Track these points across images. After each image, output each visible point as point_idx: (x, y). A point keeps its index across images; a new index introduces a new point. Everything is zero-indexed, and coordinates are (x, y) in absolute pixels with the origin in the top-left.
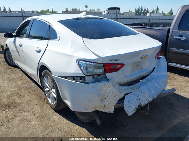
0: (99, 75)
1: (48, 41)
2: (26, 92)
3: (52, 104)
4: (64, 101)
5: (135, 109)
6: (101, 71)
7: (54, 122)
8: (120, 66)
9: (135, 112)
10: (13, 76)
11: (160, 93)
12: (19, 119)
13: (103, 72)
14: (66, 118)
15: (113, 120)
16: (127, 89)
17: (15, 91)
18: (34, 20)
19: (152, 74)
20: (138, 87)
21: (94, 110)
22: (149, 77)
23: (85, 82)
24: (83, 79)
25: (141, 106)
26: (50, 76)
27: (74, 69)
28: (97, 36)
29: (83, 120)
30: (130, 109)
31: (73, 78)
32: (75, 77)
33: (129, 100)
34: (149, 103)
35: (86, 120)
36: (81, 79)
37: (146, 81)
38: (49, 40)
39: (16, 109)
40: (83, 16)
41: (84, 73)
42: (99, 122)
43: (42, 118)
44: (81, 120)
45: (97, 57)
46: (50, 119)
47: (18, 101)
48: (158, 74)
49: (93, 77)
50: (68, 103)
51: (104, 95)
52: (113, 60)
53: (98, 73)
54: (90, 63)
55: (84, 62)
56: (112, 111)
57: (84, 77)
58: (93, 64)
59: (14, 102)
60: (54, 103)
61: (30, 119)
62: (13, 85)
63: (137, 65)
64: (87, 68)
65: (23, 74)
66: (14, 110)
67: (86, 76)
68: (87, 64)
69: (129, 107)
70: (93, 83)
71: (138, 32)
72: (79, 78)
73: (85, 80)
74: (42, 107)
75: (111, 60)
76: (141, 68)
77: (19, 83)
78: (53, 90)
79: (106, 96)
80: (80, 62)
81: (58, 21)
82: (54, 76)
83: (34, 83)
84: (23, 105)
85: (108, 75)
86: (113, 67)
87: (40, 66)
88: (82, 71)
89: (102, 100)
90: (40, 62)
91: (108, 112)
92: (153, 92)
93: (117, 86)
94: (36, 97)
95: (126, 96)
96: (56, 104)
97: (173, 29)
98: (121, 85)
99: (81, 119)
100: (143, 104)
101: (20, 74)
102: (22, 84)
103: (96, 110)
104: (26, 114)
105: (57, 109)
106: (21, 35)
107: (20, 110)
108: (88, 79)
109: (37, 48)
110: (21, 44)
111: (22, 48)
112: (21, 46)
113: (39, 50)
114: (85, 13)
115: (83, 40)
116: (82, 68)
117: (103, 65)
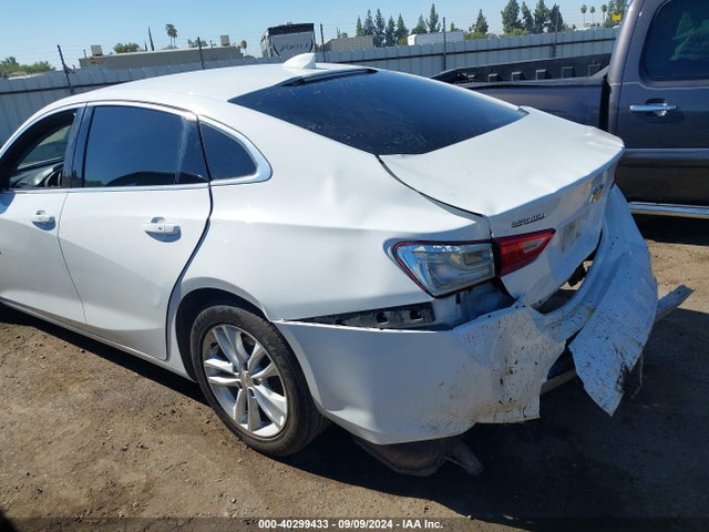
0: (470, 289)
1: (210, 186)
5: (620, 387)
6: (485, 270)
8: (543, 239)
9: (622, 395)
13: (490, 273)
16: (563, 321)
18: (95, 107)
20: (589, 304)
23: (434, 323)
24: (424, 312)
25: (628, 372)
27: (380, 281)
28: (418, 139)
29: (416, 470)
30: (605, 392)
31: (377, 315)
32: (387, 314)
33: (589, 359)
35: (427, 467)
36: (414, 315)
38: (212, 183)
40: (306, 67)
41: (427, 292)
44: (402, 471)
45: (464, 222)
49: (458, 301)
51: (506, 361)
52: (526, 222)
53: (468, 281)
54: (448, 248)
55: (422, 248)
56: (534, 412)
57: (428, 306)
58: (457, 248)
64: (432, 268)
67: (437, 301)
69: (600, 382)
70: (463, 323)
71: (516, 108)
72: (406, 314)
73: (433, 317)
75: (520, 224)
76: (578, 235)
79: (511, 361)
80: (402, 248)
81: (229, 101)
82: (281, 322)
86: (528, 246)
87: (184, 292)
88: (420, 284)
89: (502, 381)
90: (185, 278)
91: (522, 419)
95: (571, 347)
100: (630, 361)
103: (477, 424)
108: (445, 310)
109: (155, 220)
110: (45, 217)
111: (53, 232)
112: (49, 225)
113: (171, 230)
114: (309, 56)
115: (381, 162)
116: (416, 270)
117: (490, 245)
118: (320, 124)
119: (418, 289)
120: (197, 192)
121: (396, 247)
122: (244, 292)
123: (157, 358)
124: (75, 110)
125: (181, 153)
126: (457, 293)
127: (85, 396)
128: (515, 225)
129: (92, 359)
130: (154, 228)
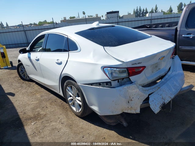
0: (123, 79)
1: (69, 53)
2: (48, 104)
3: (78, 111)
4: (91, 107)
5: (161, 107)
6: (125, 75)
7: (82, 128)
8: (142, 68)
9: (161, 109)
10: (30, 90)
11: (180, 91)
12: (49, 128)
13: (127, 76)
14: (93, 124)
15: (137, 121)
16: (150, 90)
17: (36, 104)
18: (49, 34)
19: (169, 73)
20: (159, 87)
21: (122, 112)
22: (166, 77)
23: (111, 87)
24: (109, 84)
25: (165, 104)
26: (74, 85)
27: (100, 76)
28: (115, 43)
29: (110, 123)
30: (156, 108)
31: (99, 84)
32: (101, 83)
33: (154, 100)
34: (171, 101)
35: (113, 123)
36: (107, 84)
37: (164, 80)
39: (43, 120)
40: (96, 25)
41: (110, 79)
42: (125, 124)
43: (70, 126)
45: (120, 63)
46: (78, 126)
47: (42, 113)
48: (174, 73)
49: (118, 82)
50: (95, 108)
51: (130, 97)
52: (136, 64)
53: (122, 77)
54: (115, 69)
55: (109, 69)
56: (138, 111)
57: (110, 82)
58: (117, 69)
59: (39, 114)
60: (79, 111)
61: (59, 128)
62: (32, 98)
63: (156, 66)
64: (112, 74)
65: (39, 87)
66: (41, 121)
67: (112, 81)
68: (112, 70)
69: (155, 105)
70: (118, 87)
71: (150, 35)
72: (105, 84)
73: (111, 85)
74: (67, 116)
75: (134, 64)
76: (159, 69)
77: (38, 96)
78: (77, 98)
79: (132, 98)
81: (75, 33)
82: (79, 84)
83: (52, 95)
84: (48, 116)
85: (132, 78)
86: (136, 70)
87: (62, 77)
88: (108, 77)
89: (129, 102)
90: (62, 74)
91: (135, 113)
92: (173, 90)
93: (141, 87)
94: (59, 107)
95: (150, 96)
96: (82, 111)
97: (181, 27)
98: (143, 86)
99: (108, 122)
100: (167, 102)
101: (37, 87)
102: (41, 96)
103: (123, 112)
104: (54, 123)
105: (83, 116)
106: (34, 50)
107: (47, 121)
108: (114, 84)
109: (57, 60)
110: (37, 58)
111: (38, 62)
112: (38, 60)
113: (60, 62)
114: (97, 22)
115: (104, 48)
116: (107, 74)
117: (126, 69)
118: (93, 39)
119: (108, 78)
120: (66, 54)
121: (104, 68)
122: (72, 77)
123: (57, 92)
124: (45, 34)
125: (64, 45)
126: (118, 80)
127: (39, 96)
128: (132, 64)
129: (43, 90)
130: (57, 61)
